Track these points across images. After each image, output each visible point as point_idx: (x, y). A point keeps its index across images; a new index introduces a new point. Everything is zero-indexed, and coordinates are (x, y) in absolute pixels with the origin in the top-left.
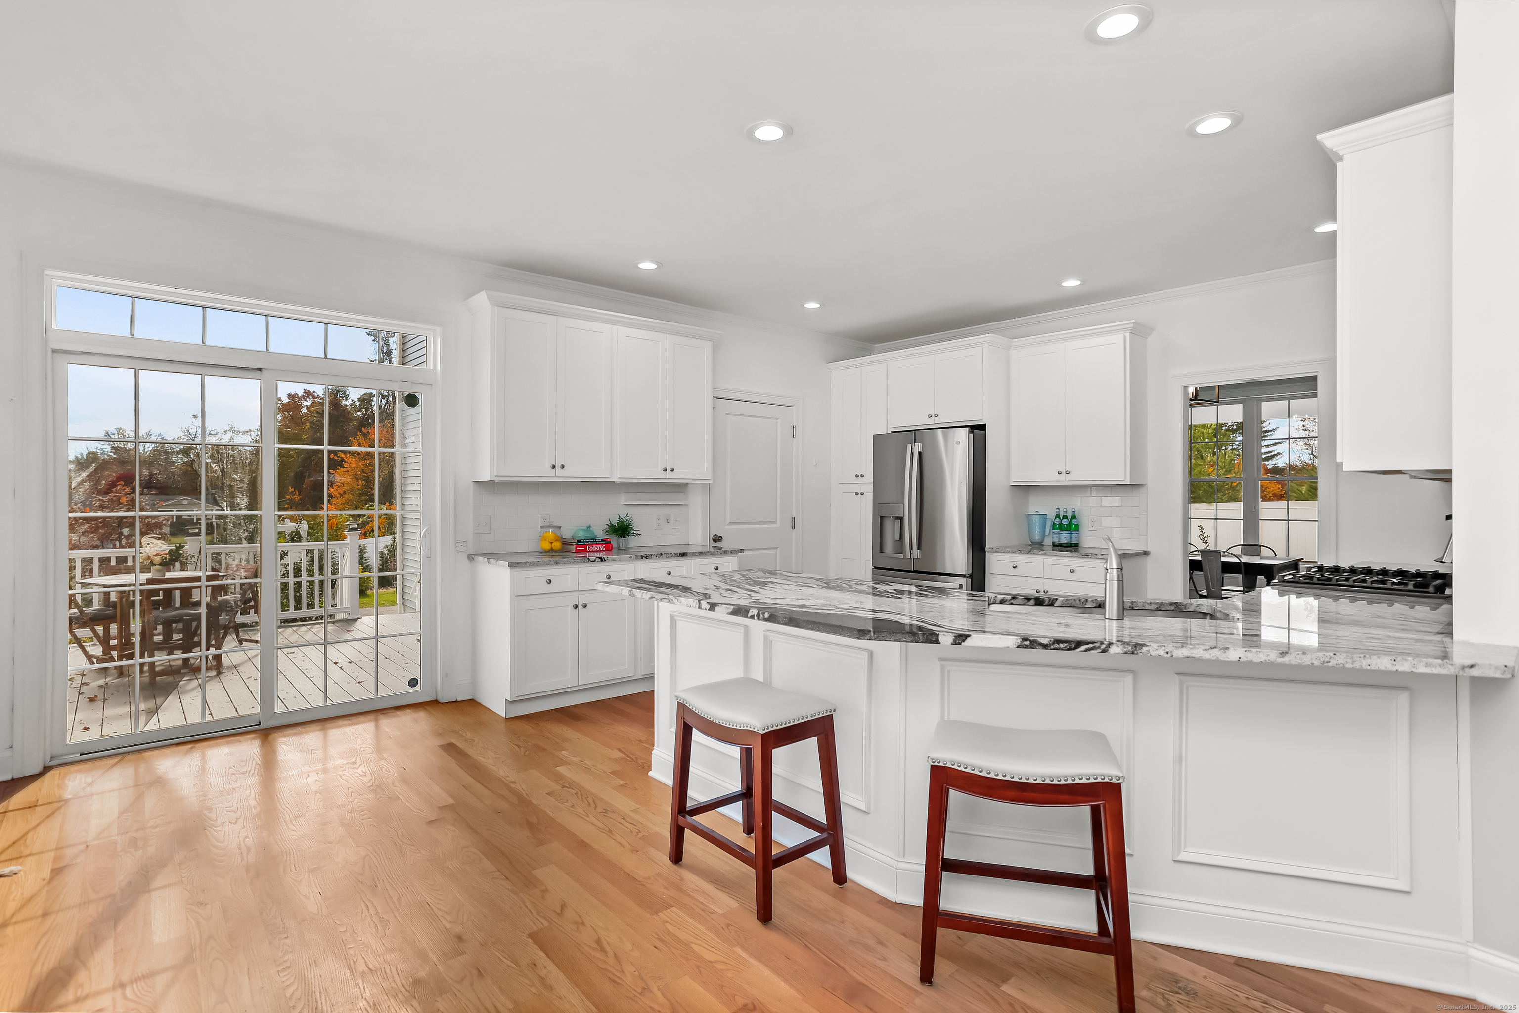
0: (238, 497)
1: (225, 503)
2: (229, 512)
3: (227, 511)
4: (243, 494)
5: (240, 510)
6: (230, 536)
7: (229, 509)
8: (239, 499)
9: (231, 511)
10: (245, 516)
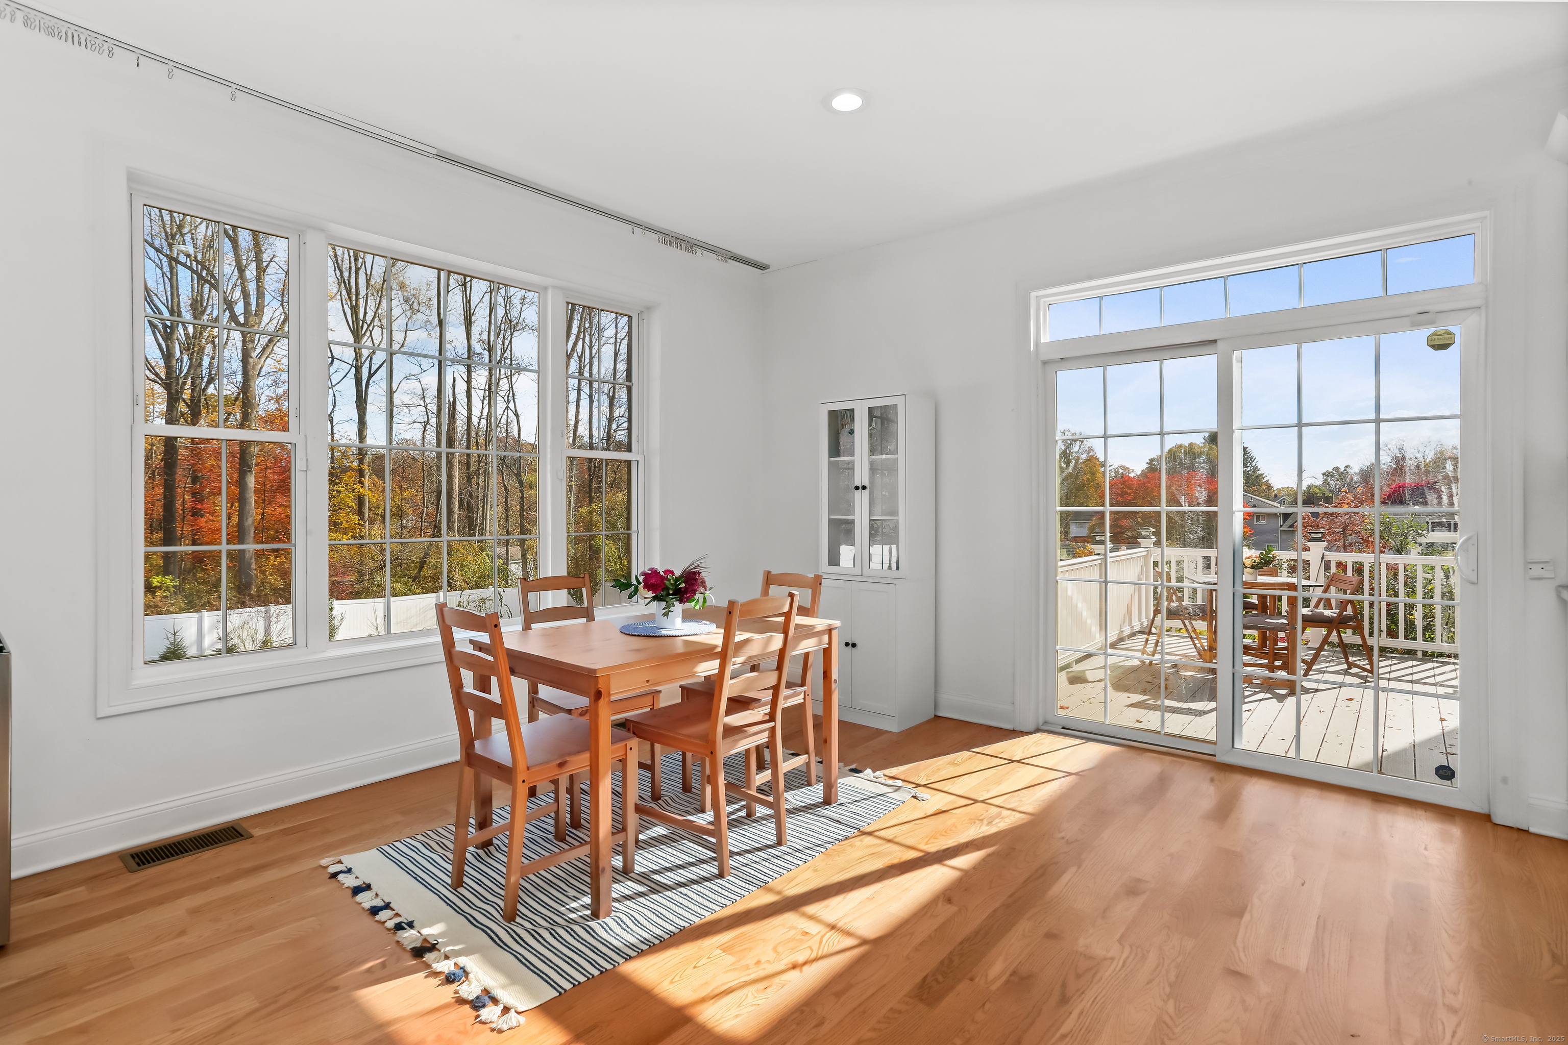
0: (1197, 490)
1: (1183, 497)
2: (1186, 508)
3: (1185, 506)
4: (1201, 486)
5: (1198, 505)
6: (1187, 535)
7: (1187, 505)
8: (1197, 492)
9: (1189, 506)
10: (1203, 512)
